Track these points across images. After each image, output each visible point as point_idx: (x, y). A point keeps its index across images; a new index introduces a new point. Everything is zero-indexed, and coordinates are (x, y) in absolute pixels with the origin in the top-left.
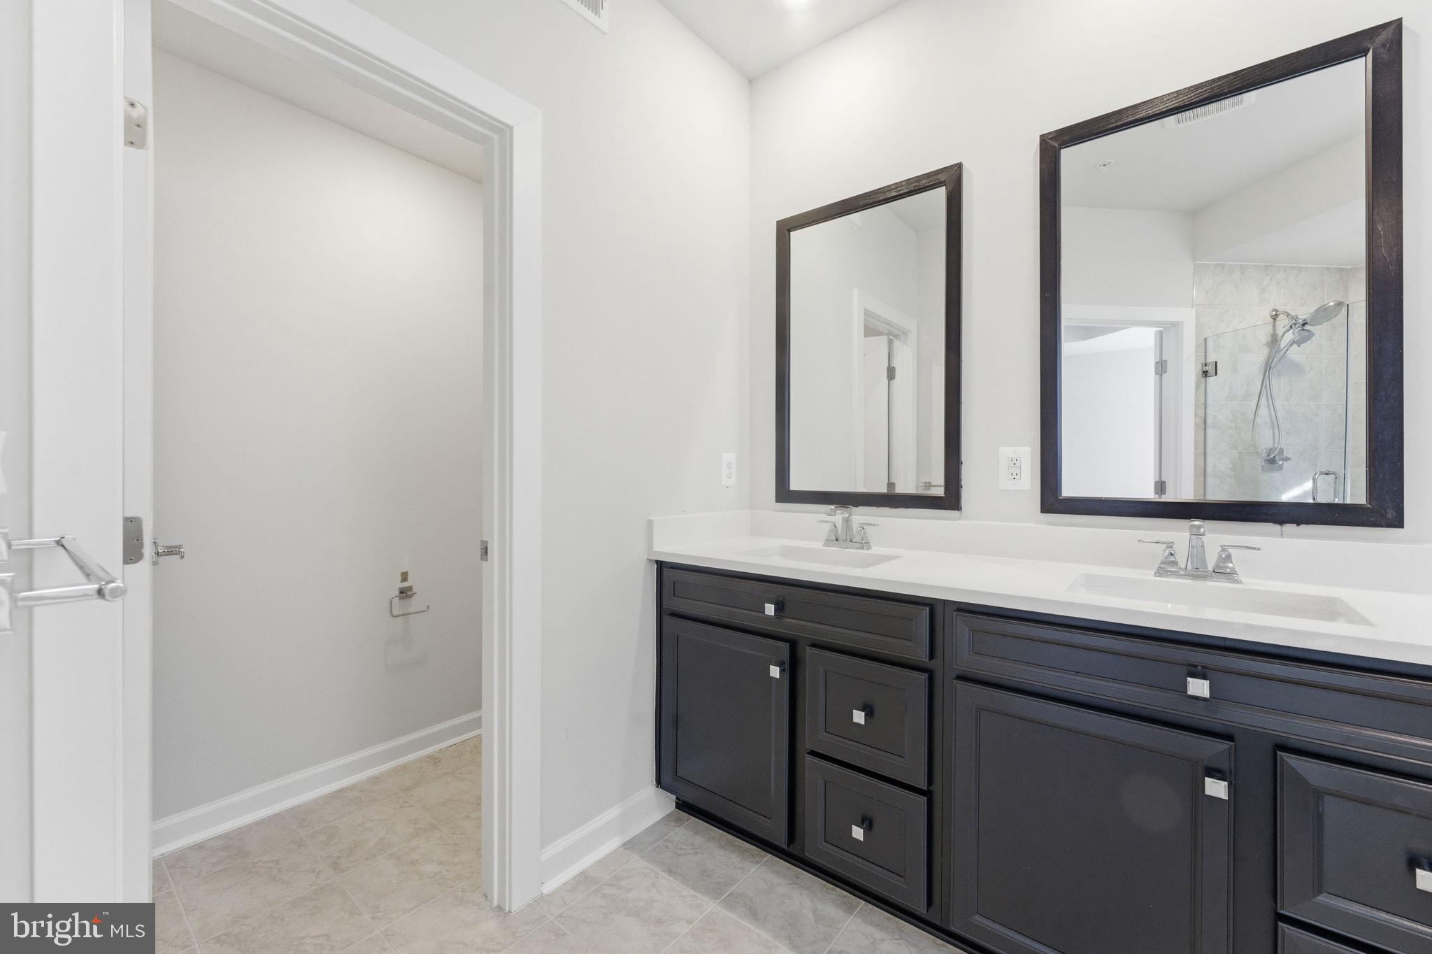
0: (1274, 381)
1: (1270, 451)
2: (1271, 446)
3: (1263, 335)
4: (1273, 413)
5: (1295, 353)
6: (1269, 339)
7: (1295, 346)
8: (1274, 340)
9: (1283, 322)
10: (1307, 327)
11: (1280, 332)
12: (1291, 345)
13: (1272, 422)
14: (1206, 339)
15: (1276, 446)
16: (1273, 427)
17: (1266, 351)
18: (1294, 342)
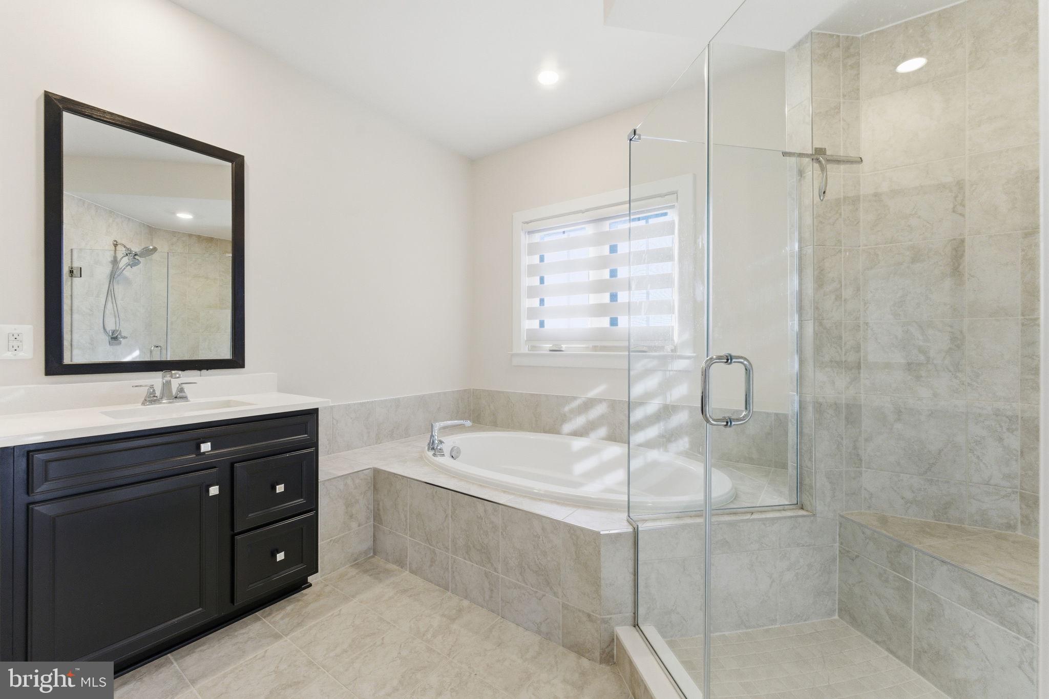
0: (116, 287)
1: (113, 332)
2: (114, 329)
3: (109, 256)
4: (115, 308)
5: (128, 272)
6: (112, 259)
7: (129, 267)
8: (115, 262)
9: (121, 251)
10: (137, 257)
11: (119, 255)
12: (127, 266)
13: (114, 313)
14: (72, 249)
15: (117, 328)
16: (115, 316)
17: (111, 266)
18: (129, 265)
